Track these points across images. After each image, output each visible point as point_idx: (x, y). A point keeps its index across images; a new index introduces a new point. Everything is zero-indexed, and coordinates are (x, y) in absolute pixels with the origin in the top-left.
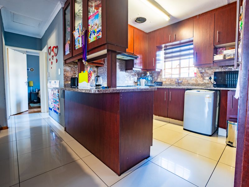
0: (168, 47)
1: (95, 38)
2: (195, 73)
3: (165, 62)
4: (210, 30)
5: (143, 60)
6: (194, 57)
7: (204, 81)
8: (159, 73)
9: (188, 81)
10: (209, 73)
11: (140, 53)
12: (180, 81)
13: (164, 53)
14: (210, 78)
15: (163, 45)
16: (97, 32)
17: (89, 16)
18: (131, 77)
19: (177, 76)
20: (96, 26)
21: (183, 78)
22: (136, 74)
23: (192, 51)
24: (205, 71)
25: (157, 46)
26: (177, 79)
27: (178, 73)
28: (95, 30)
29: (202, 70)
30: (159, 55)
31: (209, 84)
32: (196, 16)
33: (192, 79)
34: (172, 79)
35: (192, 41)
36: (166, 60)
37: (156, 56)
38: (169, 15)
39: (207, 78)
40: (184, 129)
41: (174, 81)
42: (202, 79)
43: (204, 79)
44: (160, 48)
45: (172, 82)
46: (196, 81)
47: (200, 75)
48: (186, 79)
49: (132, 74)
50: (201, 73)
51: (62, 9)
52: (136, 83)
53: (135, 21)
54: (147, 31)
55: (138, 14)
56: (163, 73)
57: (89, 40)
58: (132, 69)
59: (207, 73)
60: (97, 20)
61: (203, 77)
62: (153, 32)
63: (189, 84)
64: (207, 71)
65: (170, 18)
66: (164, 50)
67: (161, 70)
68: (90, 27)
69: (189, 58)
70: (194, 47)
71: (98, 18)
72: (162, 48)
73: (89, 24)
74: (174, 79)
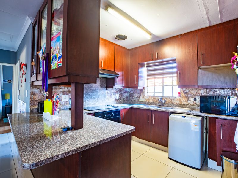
0: (150, 64)
1: (56, 65)
2: (179, 93)
3: (148, 79)
4: (193, 51)
5: (124, 77)
6: (177, 76)
7: (189, 102)
8: (142, 91)
9: (171, 100)
10: (194, 93)
11: (121, 70)
12: (163, 100)
13: (147, 70)
14: (195, 100)
15: (146, 63)
16: (58, 57)
17: (52, 37)
18: (113, 94)
19: (161, 95)
20: (58, 50)
21: (167, 98)
22: (118, 91)
23: (175, 70)
24: (189, 91)
25: (139, 63)
26: (161, 98)
27: (162, 92)
28: (57, 55)
29: (186, 90)
30: (141, 72)
31: (194, 105)
32: (178, 36)
33: (176, 99)
34: (155, 98)
35: (175, 60)
36: (149, 77)
37: (138, 73)
38: (151, 34)
39: (192, 99)
40: (169, 158)
41: (157, 99)
42: (186, 99)
43: (188, 99)
44: (142, 65)
45: (156, 100)
46: (180, 101)
47: (184, 95)
48: (169, 98)
49: (113, 91)
50: (185, 93)
51: (31, 25)
52: (117, 100)
53: (116, 38)
54: (129, 48)
55: (118, 32)
56: (145, 90)
57: (51, 65)
58: (113, 87)
59: (192, 94)
60: (58, 43)
61: (187, 98)
62: (135, 48)
63: (173, 104)
64: (192, 91)
65: (151, 37)
66: (147, 67)
67: (144, 87)
68: (52, 50)
69: (173, 77)
70: (177, 66)
71: (59, 41)
72: (145, 65)
73: (52, 46)
74: (157, 98)
